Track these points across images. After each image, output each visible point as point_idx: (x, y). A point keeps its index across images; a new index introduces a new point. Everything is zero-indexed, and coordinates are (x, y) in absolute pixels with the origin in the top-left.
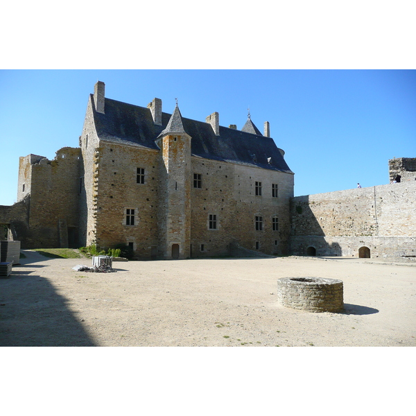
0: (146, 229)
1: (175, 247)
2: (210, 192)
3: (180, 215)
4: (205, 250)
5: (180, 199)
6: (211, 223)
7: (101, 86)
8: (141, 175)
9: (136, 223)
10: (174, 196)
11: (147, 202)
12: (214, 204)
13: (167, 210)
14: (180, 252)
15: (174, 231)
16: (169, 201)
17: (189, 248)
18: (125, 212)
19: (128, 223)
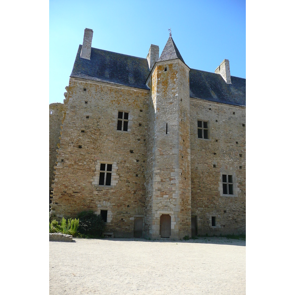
0: (128, 192)
1: (165, 219)
2: (222, 145)
3: (172, 170)
4: (218, 225)
5: (172, 147)
6: (225, 186)
7: (88, 33)
8: (123, 120)
9: (114, 182)
10: (163, 143)
11: (130, 154)
12: (227, 159)
13: (154, 163)
14: (173, 227)
15: (163, 193)
16: (156, 150)
17: (189, 221)
18: (98, 167)
19: (101, 182)
